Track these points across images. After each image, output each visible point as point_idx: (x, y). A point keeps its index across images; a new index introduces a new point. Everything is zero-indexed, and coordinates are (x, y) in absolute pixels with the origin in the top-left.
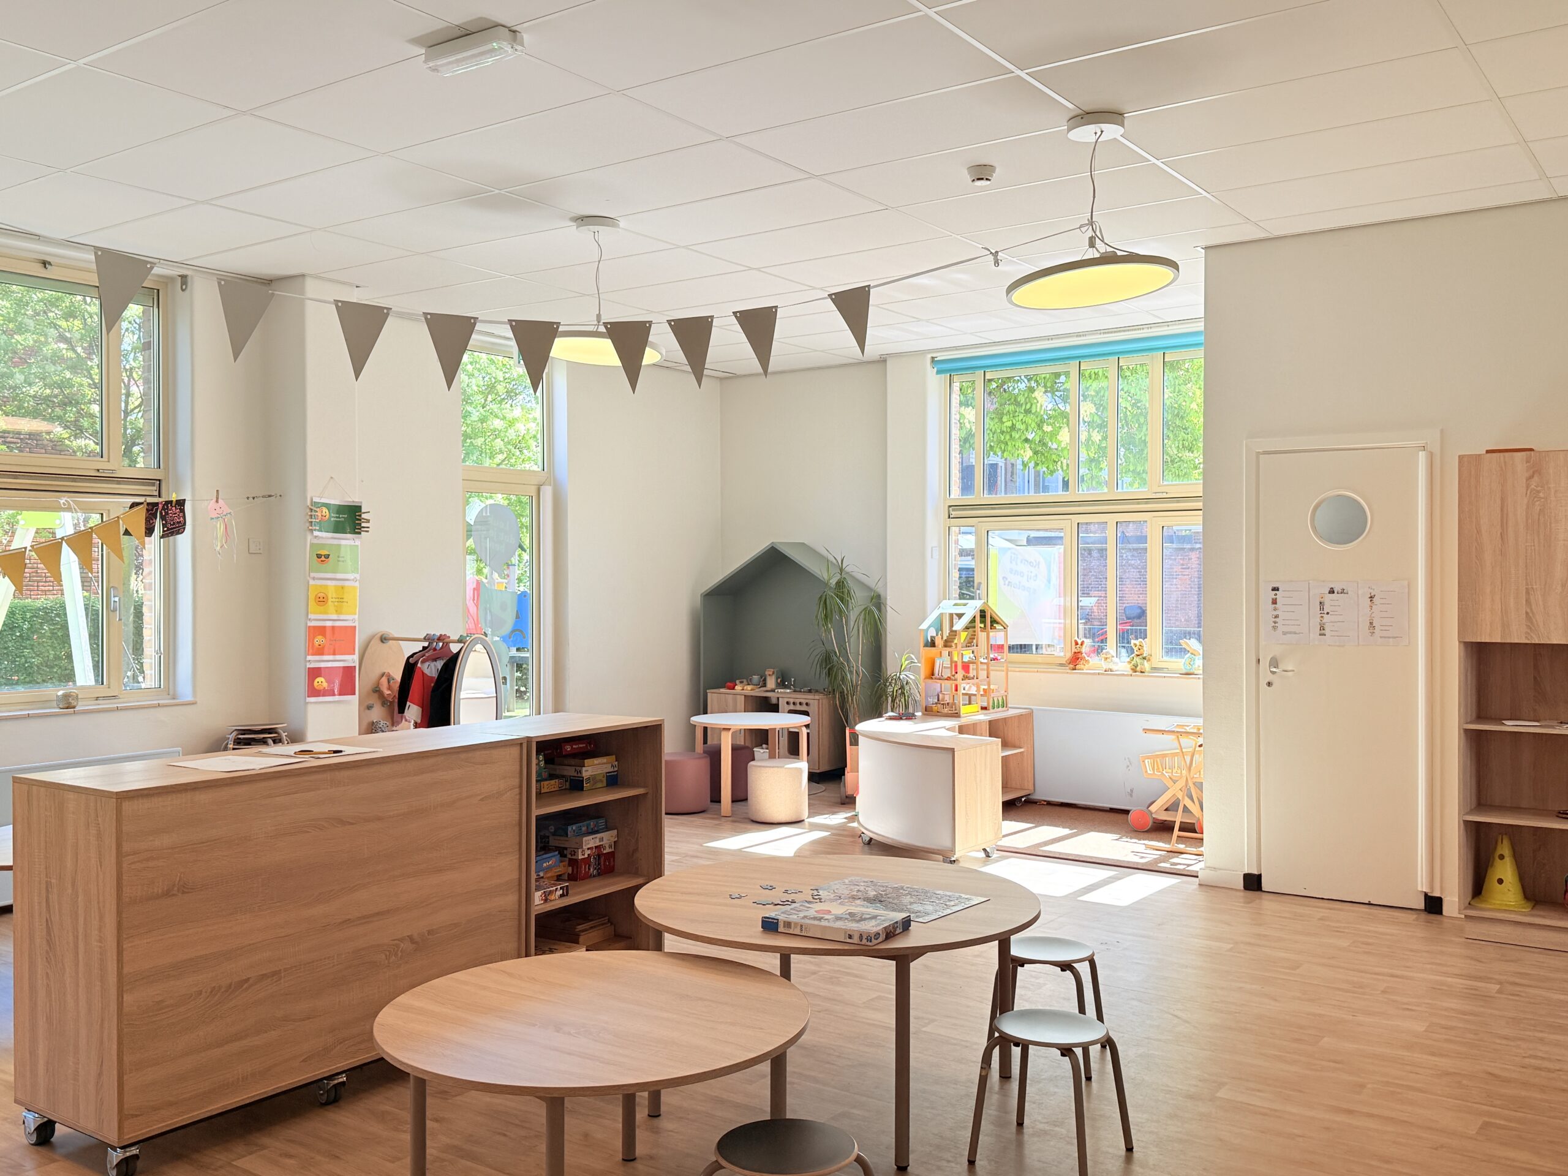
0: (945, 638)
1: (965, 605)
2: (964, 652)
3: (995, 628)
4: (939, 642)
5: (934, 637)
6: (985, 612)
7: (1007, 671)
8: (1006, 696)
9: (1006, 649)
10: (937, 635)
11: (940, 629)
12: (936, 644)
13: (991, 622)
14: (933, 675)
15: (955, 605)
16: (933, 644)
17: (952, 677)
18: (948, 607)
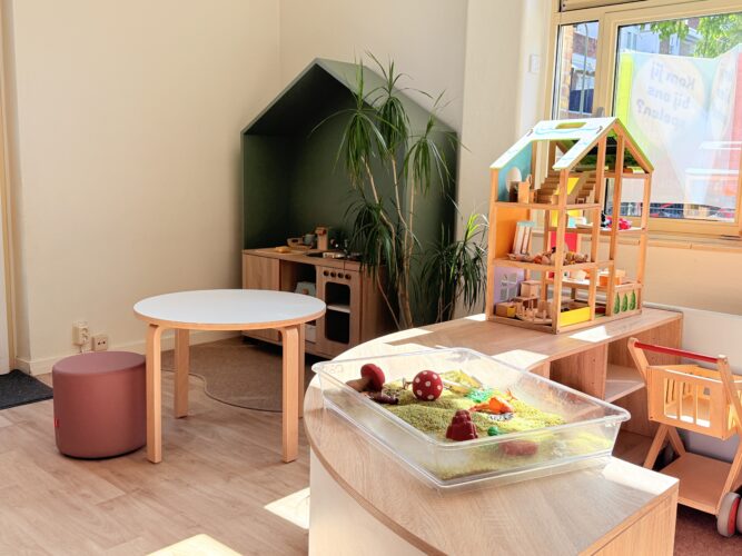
0: (537, 187)
1: (579, 126)
2: (570, 213)
3: (631, 171)
4: (525, 194)
5: (517, 184)
6: (615, 142)
7: (645, 245)
8: (639, 290)
9: (646, 208)
10: (524, 180)
11: (530, 170)
12: (519, 197)
13: (625, 161)
14: (511, 250)
15: (560, 127)
16: (513, 196)
17: (545, 258)
18: (549, 131)
